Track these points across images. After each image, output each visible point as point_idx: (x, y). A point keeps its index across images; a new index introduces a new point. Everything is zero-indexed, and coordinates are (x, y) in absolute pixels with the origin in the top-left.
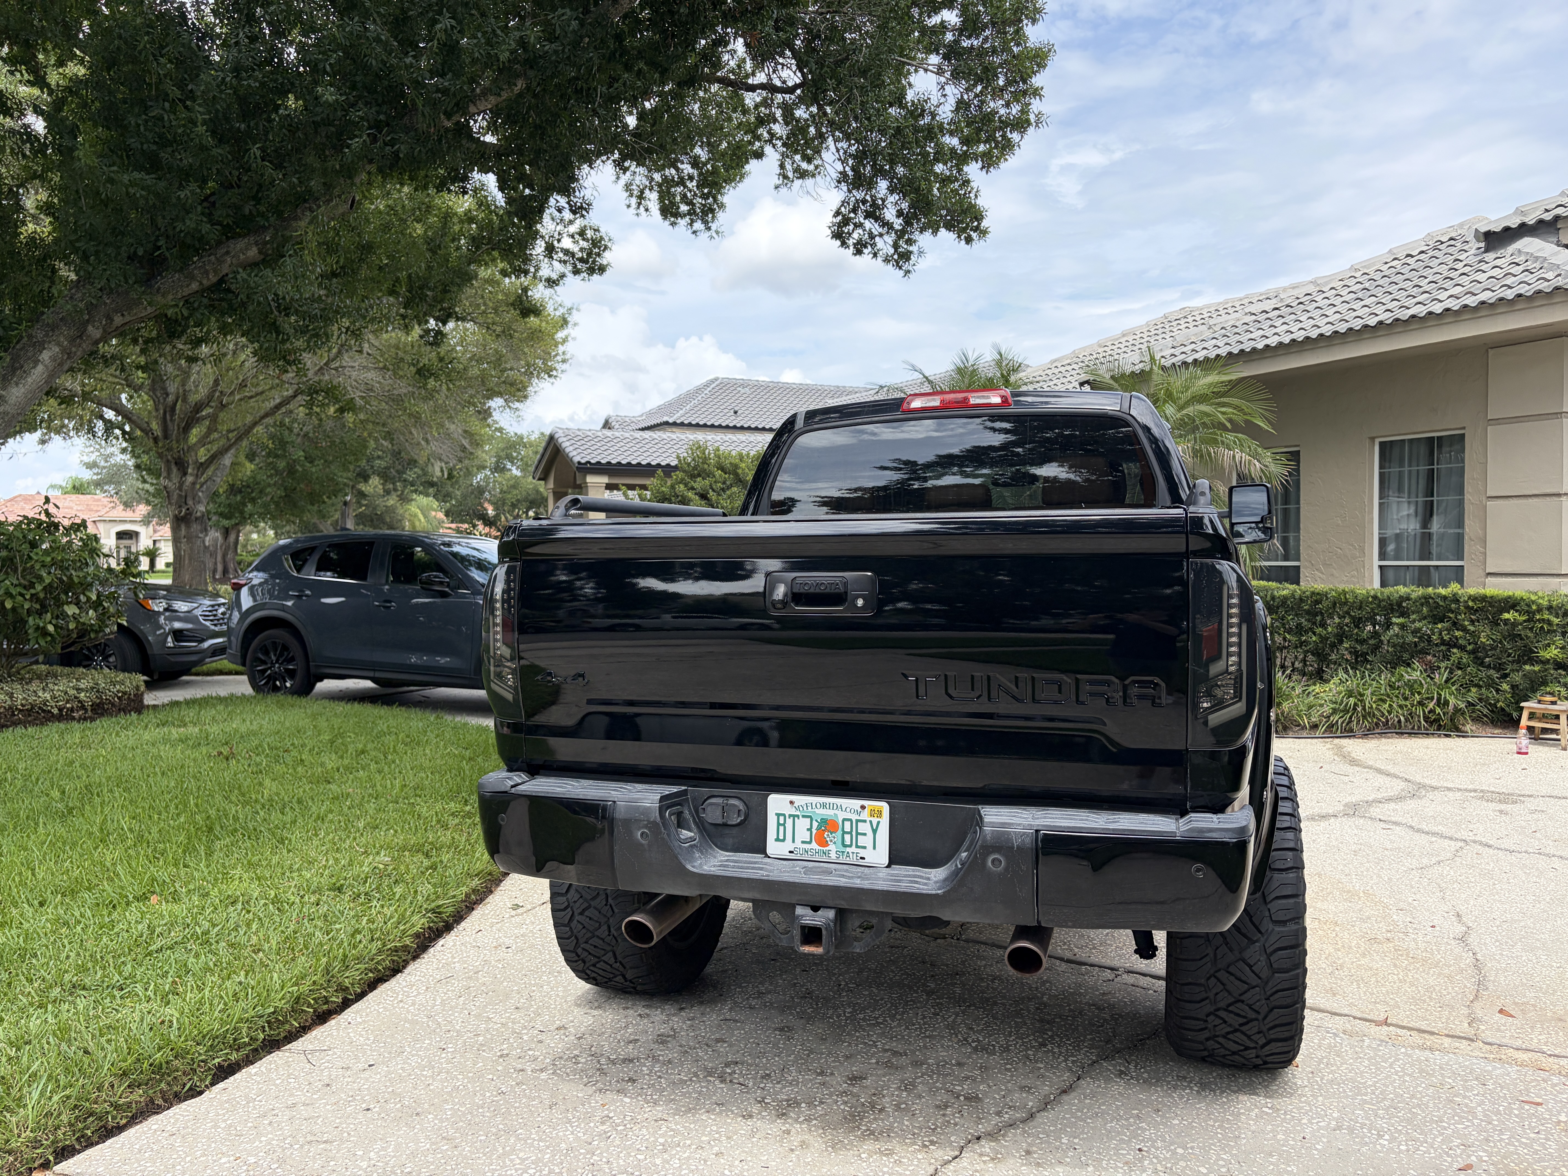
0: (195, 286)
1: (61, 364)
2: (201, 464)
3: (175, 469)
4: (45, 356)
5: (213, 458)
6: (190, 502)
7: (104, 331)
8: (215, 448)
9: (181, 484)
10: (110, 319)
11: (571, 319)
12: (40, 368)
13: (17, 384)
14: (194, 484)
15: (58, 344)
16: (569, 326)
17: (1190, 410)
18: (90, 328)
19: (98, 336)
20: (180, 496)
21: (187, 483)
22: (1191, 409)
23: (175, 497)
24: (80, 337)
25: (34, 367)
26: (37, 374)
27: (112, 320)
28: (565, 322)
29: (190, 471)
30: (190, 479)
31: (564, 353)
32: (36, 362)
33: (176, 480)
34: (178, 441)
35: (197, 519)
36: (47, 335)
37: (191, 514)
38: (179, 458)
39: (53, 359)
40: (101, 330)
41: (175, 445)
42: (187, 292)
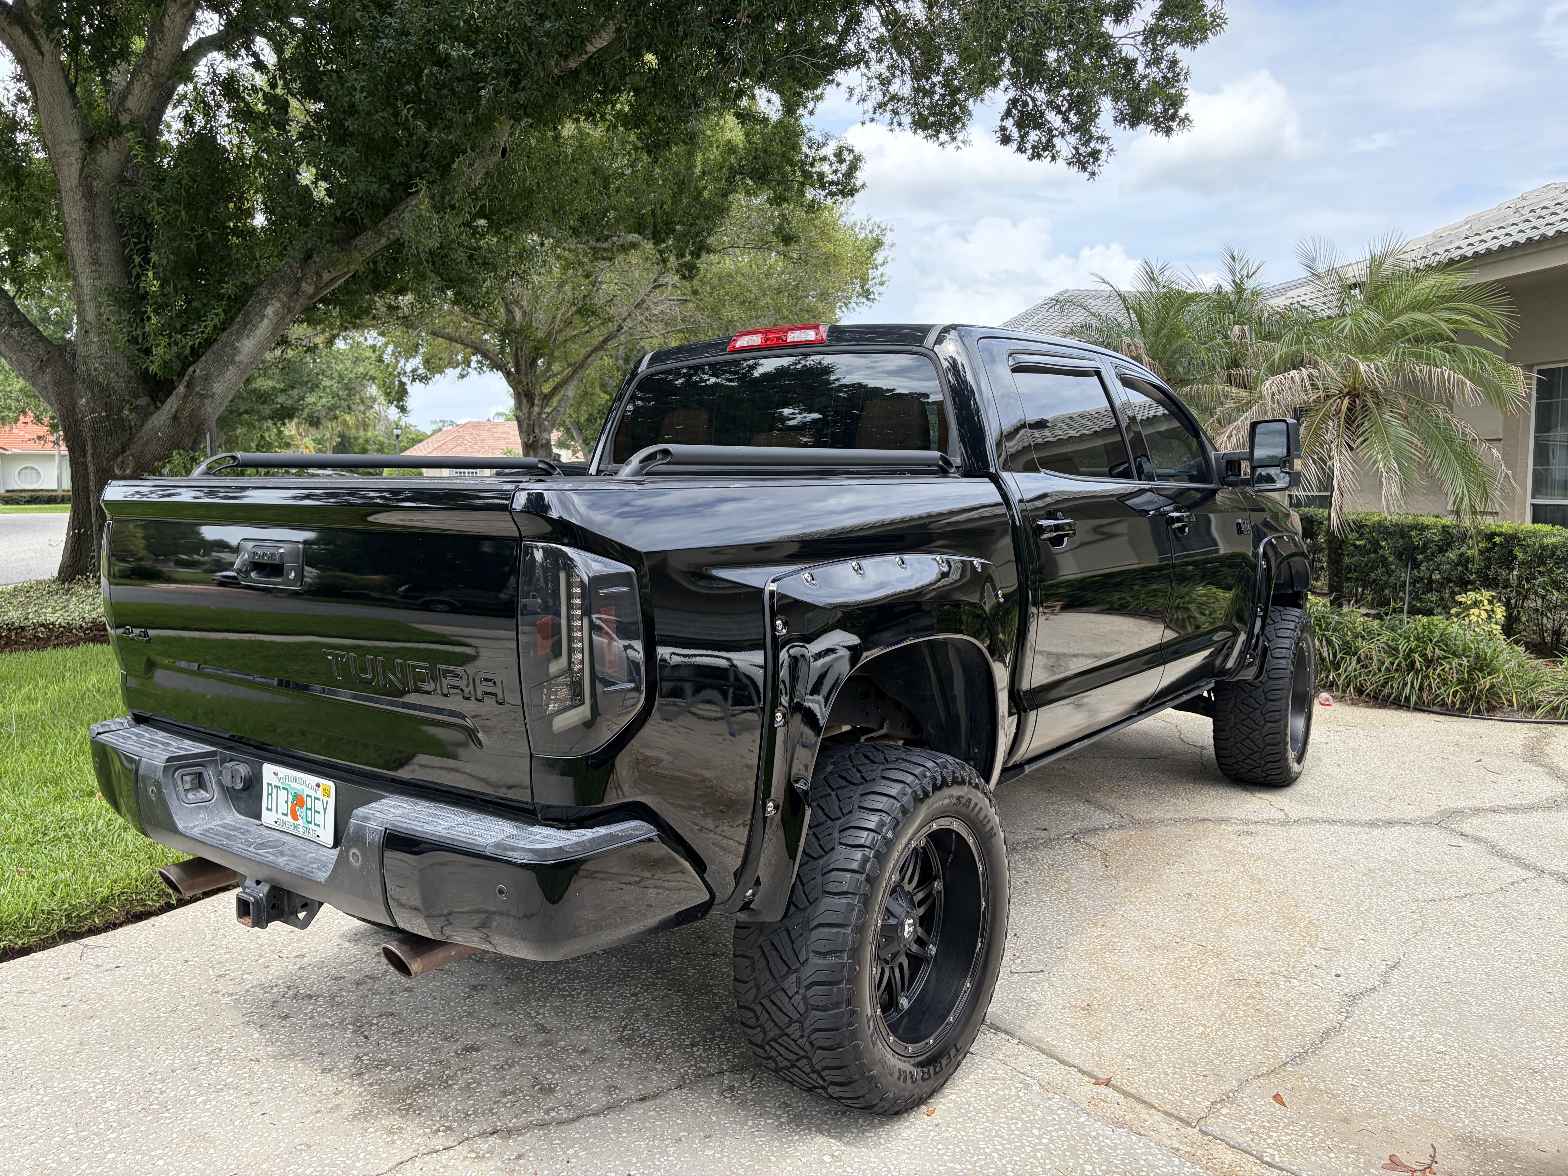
0: (383, 241)
1: (283, 318)
2: (546, 396)
3: (525, 401)
4: (269, 311)
5: (555, 390)
6: (537, 431)
7: (316, 286)
8: (558, 379)
9: (530, 414)
10: (319, 275)
11: (887, 239)
12: (266, 321)
13: (248, 337)
14: (540, 414)
15: (279, 300)
16: (886, 246)
17: (1402, 319)
18: (304, 284)
19: (312, 291)
20: (529, 425)
21: (535, 413)
22: (1406, 316)
23: (525, 426)
24: (296, 293)
25: (261, 321)
26: (264, 328)
27: (321, 276)
28: (878, 244)
29: (536, 402)
30: (536, 409)
31: (882, 275)
32: (263, 317)
33: (525, 411)
34: (526, 375)
35: (542, 445)
36: (269, 293)
37: (537, 441)
38: (529, 391)
39: (276, 313)
40: (313, 286)
41: (524, 379)
42: (378, 247)
